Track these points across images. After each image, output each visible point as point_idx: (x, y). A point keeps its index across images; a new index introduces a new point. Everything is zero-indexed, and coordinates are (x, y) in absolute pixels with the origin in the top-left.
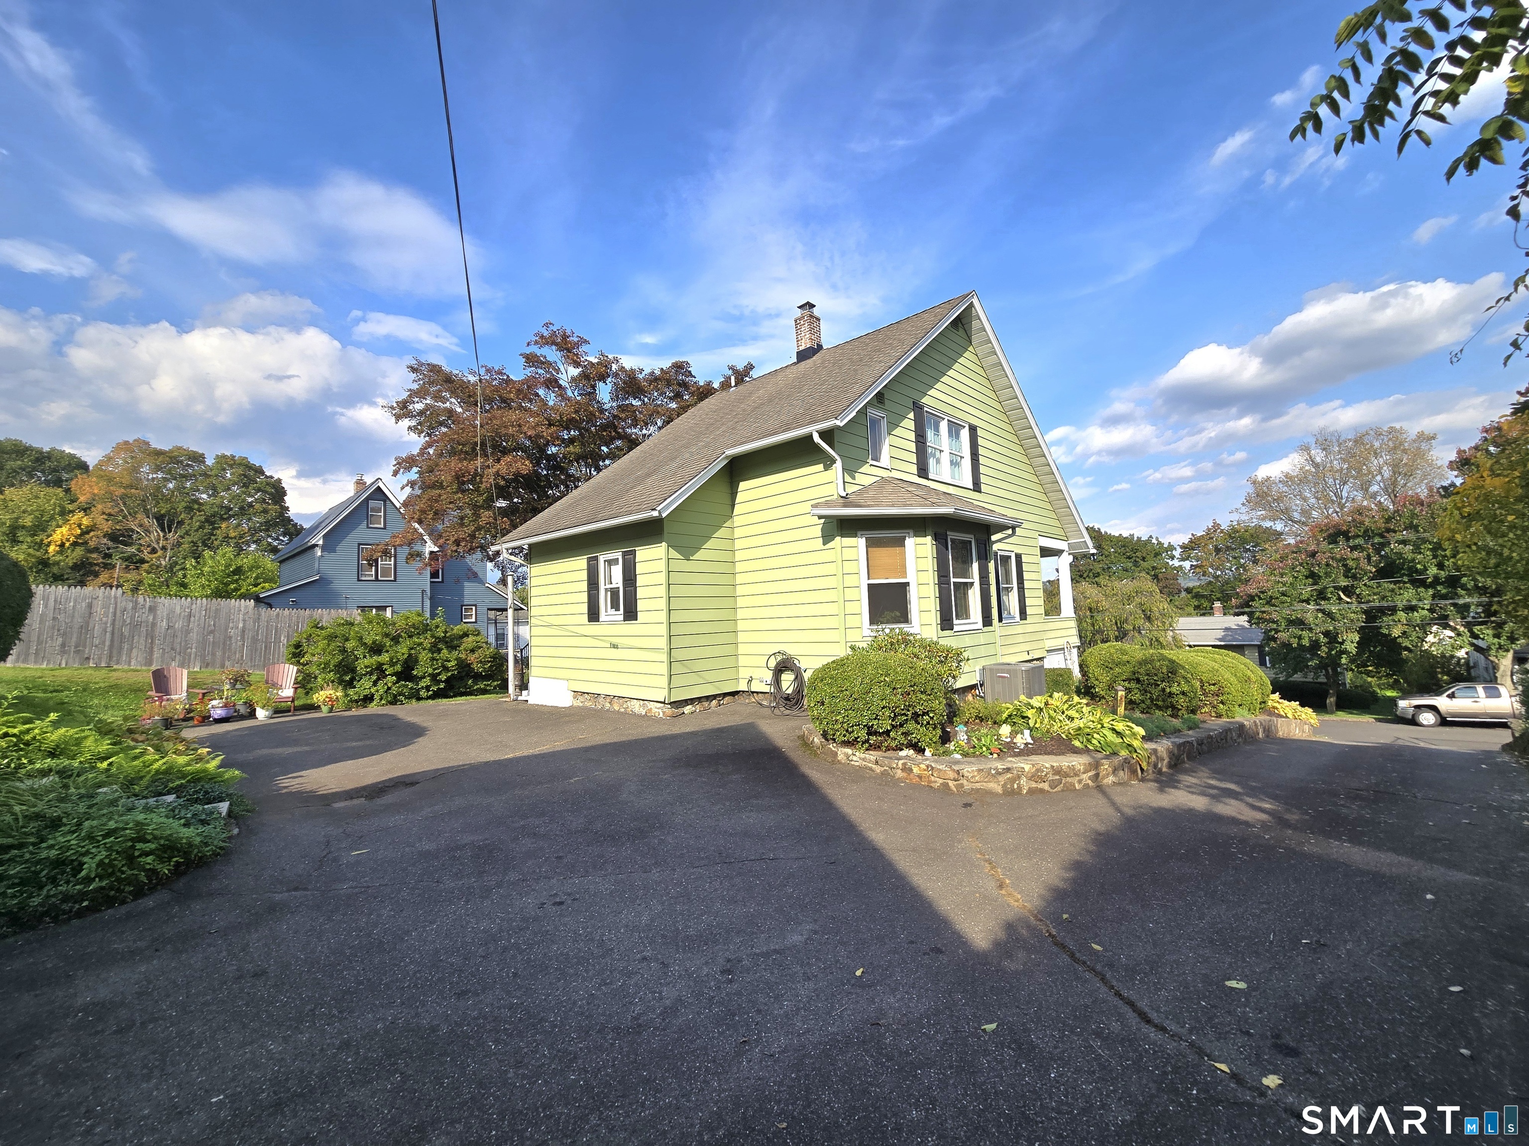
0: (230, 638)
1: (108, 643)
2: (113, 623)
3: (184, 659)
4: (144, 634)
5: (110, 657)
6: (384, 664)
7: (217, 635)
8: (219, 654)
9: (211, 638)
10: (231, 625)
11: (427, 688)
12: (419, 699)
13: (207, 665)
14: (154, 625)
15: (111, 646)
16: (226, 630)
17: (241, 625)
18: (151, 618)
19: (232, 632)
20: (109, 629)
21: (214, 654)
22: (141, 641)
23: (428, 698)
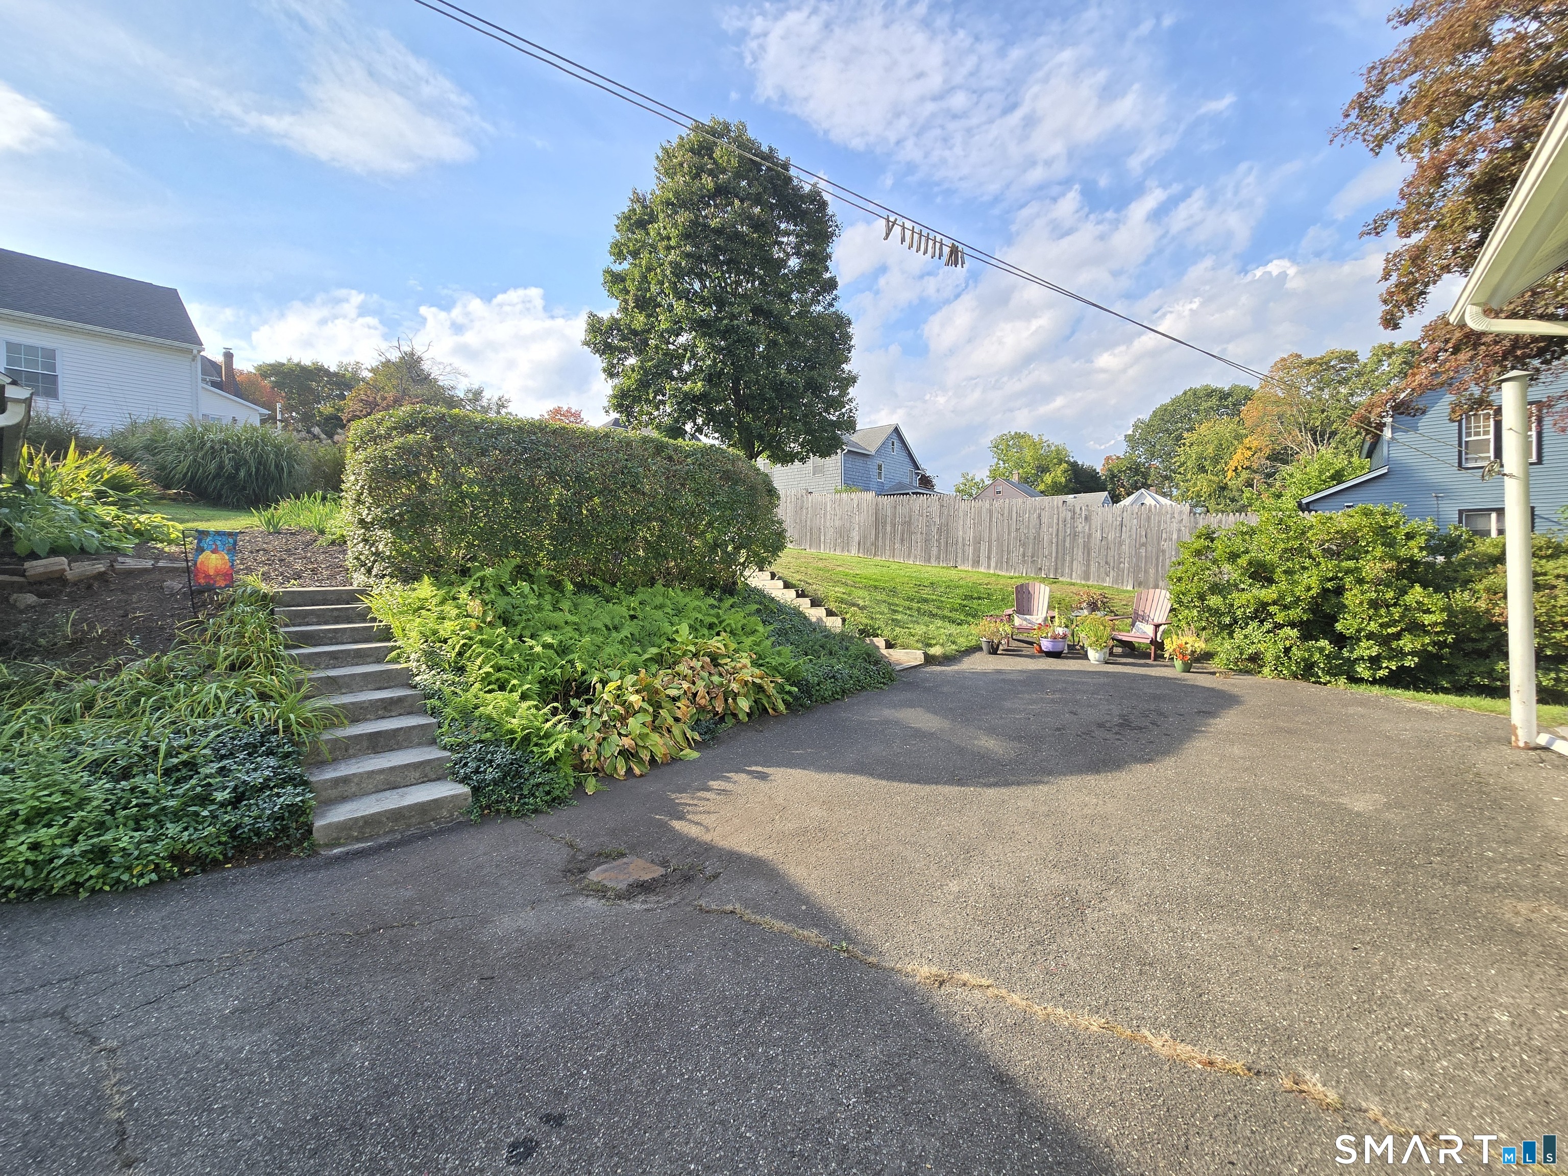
0: (1164, 551)
1: (1054, 555)
2: (1057, 535)
3: (1118, 575)
4: (1081, 546)
5: (1056, 570)
6: (1268, 604)
7: (1149, 548)
8: (1152, 571)
9: (1143, 551)
10: (1164, 536)
11: (1375, 661)
12: (1354, 680)
13: (1140, 584)
14: (1090, 536)
15: (1057, 558)
16: (1159, 543)
17: (1175, 536)
18: (1087, 528)
19: (1165, 545)
20: (1054, 540)
21: (1146, 572)
22: (1079, 554)
23: (1374, 682)
